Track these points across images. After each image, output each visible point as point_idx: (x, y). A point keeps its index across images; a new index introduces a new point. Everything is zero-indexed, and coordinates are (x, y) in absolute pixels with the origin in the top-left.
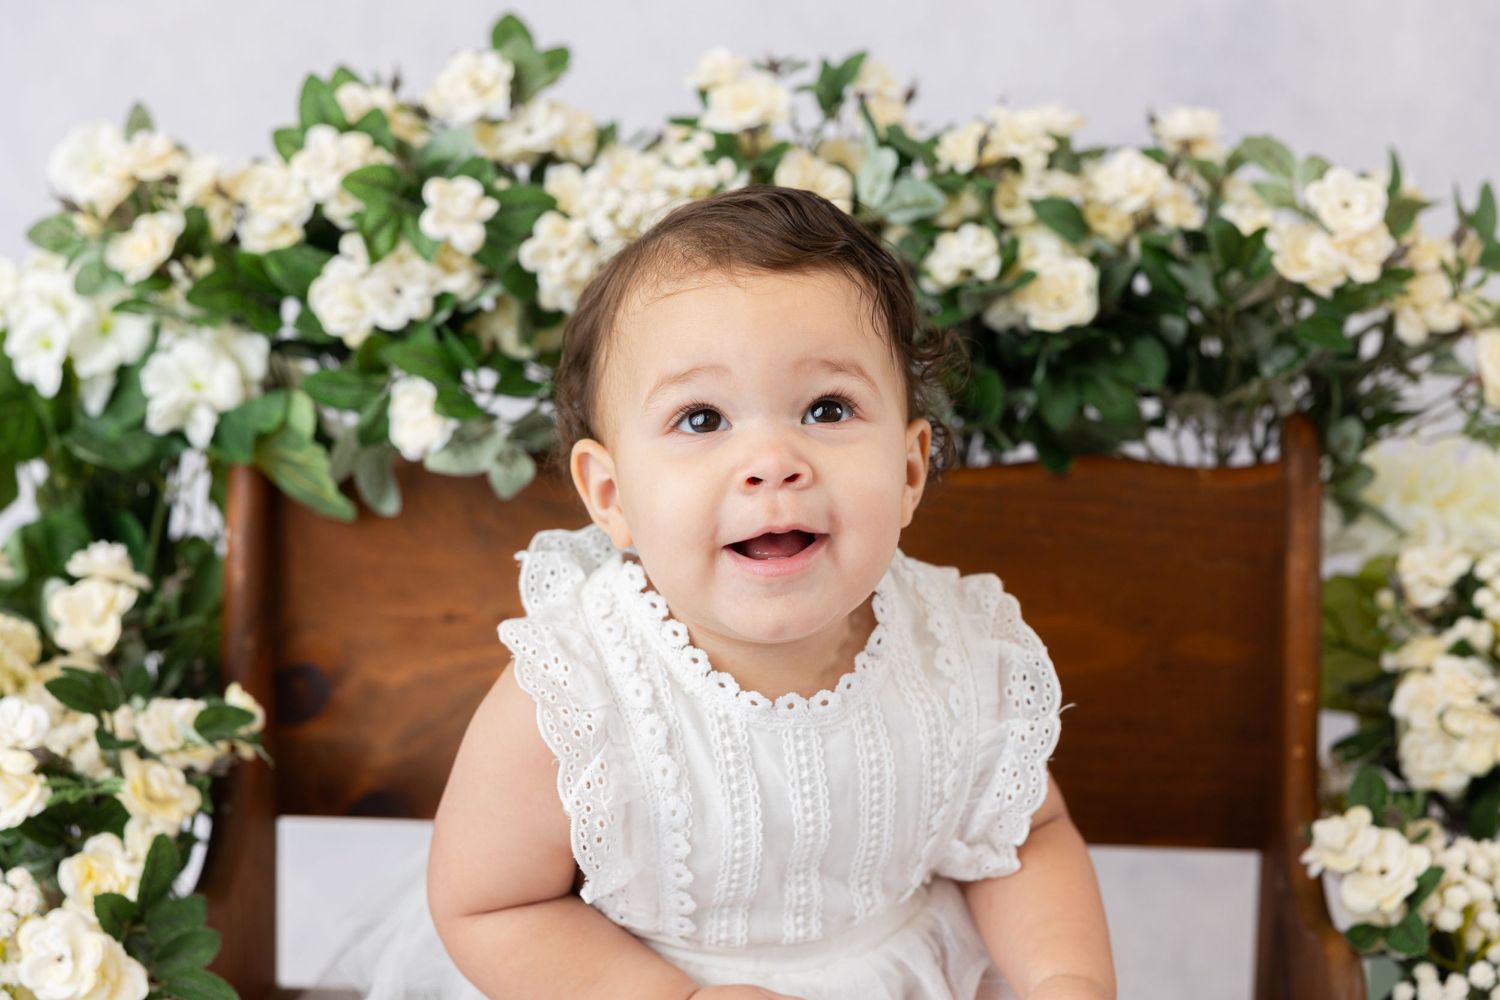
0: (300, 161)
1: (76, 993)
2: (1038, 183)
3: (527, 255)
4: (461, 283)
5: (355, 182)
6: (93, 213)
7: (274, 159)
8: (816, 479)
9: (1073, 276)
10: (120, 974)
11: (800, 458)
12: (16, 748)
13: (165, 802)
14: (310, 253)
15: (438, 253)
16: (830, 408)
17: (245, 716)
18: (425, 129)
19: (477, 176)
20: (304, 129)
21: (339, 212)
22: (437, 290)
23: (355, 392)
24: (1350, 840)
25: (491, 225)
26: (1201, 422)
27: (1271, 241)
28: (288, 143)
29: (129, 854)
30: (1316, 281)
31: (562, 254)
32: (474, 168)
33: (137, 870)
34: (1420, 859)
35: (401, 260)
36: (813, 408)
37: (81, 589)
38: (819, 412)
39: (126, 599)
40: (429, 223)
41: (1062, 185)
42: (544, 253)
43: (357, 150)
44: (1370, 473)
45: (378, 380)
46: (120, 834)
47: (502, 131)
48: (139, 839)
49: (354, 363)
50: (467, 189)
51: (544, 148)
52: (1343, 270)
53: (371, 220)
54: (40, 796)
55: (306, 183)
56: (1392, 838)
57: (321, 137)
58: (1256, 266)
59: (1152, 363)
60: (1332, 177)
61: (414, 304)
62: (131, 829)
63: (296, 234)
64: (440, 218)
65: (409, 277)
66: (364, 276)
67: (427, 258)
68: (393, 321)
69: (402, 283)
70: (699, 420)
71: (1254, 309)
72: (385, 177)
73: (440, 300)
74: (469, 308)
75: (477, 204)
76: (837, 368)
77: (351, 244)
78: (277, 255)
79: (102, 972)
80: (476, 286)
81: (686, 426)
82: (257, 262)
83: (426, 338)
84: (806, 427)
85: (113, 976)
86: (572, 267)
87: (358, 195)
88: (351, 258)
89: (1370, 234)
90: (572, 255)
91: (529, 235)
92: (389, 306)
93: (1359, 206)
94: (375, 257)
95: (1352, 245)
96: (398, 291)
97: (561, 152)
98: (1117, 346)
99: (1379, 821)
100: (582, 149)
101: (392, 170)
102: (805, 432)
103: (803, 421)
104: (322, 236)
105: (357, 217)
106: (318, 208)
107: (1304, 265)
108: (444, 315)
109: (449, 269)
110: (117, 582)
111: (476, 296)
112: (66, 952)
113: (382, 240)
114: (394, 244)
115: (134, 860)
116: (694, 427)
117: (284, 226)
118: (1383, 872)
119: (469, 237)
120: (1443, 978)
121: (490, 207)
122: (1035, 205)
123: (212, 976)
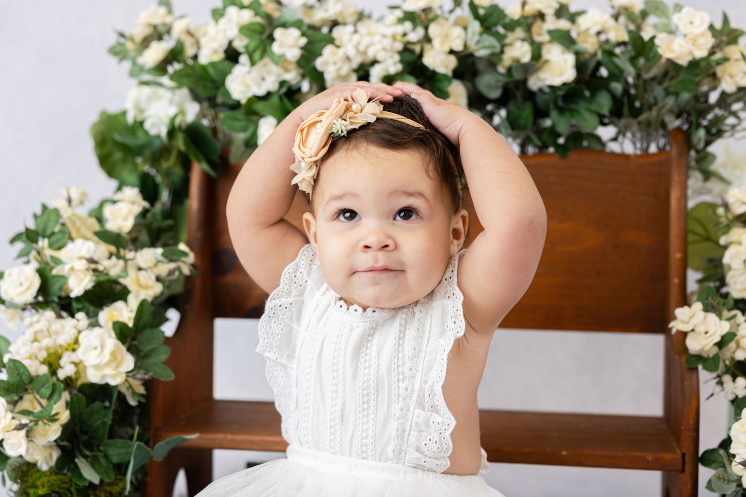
0: (222, 21)
1: (100, 363)
2: (552, 23)
3: (319, 63)
4: (292, 76)
5: (246, 30)
6: (132, 39)
7: (212, 23)
8: (396, 247)
9: (565, 61)
10: (122, 359)
11: (389, 237)
12: (81, 258)
13: (146, 287)
14: (227, 64)
15: (280, 61)
16: (407, 213)
17: (185, 254)
18: (280, 10)
19: (299, 28)
20: (225, 7)
21: (239, 44)
22: (281, 79)
23: (243, 123)
24: (691, 317)
25: (304, 48)
26: (634, 135)
27: (657, 42)
28: (217, 14)
29: (130, 308)
30: (677, 58)
31: (335, 63)
32: (298, 24)
33: (133, 315)
34: (725, 327)
35: (265, 65)
36: (399, 212)
37: (118, 205)
38: (402, 214)
39: (137, 210)
40: (276, 48)
41: (564, 24)
42: (326, 63)
43: (247, 16)
44: (713, 157)
45: (254, 118)
46: (125, 300)
47: (314, 11)
48: (134, 302)
49: (242, 110)
50: (294, 33)
51: (333, 18)
52: (691, 53)
53: (252, 47)
54: (90, 281)
55: (224, 31)
56: (712, 317)
57: (232, 11)
58: (651, 55)
59: (604, 103)
60: (685, 10)
61: (270, 85)
62: (131, 298)
63: (220, 56)
64: (282, 45)
65: (269, 73)
66: (249, 72)
67: (276, 63)
68: (261, 92)
69: (265, 76)
70: (348, 215)
71: (653, 79)
72: (258, 28)
73: (282, 83)
74: (295, 88)
75: (297, 40)
76: (410, 194)
77: (243, 59)
78: (213, 64)
79: (114, 355)
80: (299, 78)
81: (342, 218)
82: (204, 68)
83: (275, 100)
84: (395, 222)
85: (119, 358)
86: (339, 69)
87: (246, 36)
88: (244, 65)
89: (702, 35)
90: (339, 64)
91: (320, 54)
92: (259, 85)
93: (697, 22)
94: (253, 63)
95: (694, 41)
96: (263, 79)
97: (340, 20)
98: (587, 93)
99: (706, 309)
100: (350, 19)
101: (261, 25)
102: (394, 224)
103: (394, 219)
104: (232, 55)
105: (247, 47)
106: (230, 43)
107: (672, 51)
108: (284, 90)
109: (286, 70)
110: (133, 203)
111: (299, 82)
112: (98, 344)
113: (257, 56)
114: (262, 57)
115: (131, 311)
116: (345, 218)
117: (216, 52)
118: (706, 333)
119: (294, 54)
120: (734, 380)
121: (303, 41)
122: (550, 32)
123: (164, 366)
